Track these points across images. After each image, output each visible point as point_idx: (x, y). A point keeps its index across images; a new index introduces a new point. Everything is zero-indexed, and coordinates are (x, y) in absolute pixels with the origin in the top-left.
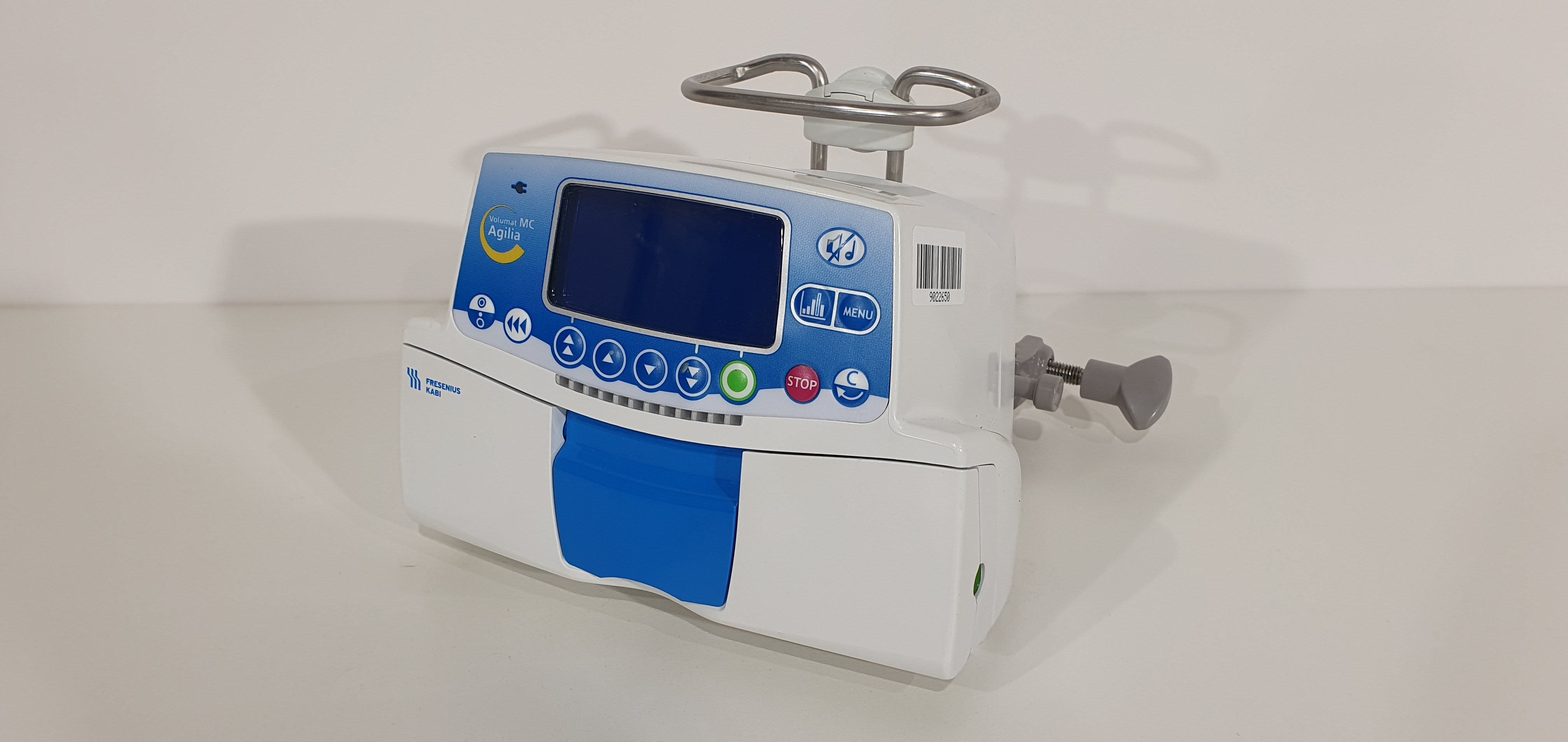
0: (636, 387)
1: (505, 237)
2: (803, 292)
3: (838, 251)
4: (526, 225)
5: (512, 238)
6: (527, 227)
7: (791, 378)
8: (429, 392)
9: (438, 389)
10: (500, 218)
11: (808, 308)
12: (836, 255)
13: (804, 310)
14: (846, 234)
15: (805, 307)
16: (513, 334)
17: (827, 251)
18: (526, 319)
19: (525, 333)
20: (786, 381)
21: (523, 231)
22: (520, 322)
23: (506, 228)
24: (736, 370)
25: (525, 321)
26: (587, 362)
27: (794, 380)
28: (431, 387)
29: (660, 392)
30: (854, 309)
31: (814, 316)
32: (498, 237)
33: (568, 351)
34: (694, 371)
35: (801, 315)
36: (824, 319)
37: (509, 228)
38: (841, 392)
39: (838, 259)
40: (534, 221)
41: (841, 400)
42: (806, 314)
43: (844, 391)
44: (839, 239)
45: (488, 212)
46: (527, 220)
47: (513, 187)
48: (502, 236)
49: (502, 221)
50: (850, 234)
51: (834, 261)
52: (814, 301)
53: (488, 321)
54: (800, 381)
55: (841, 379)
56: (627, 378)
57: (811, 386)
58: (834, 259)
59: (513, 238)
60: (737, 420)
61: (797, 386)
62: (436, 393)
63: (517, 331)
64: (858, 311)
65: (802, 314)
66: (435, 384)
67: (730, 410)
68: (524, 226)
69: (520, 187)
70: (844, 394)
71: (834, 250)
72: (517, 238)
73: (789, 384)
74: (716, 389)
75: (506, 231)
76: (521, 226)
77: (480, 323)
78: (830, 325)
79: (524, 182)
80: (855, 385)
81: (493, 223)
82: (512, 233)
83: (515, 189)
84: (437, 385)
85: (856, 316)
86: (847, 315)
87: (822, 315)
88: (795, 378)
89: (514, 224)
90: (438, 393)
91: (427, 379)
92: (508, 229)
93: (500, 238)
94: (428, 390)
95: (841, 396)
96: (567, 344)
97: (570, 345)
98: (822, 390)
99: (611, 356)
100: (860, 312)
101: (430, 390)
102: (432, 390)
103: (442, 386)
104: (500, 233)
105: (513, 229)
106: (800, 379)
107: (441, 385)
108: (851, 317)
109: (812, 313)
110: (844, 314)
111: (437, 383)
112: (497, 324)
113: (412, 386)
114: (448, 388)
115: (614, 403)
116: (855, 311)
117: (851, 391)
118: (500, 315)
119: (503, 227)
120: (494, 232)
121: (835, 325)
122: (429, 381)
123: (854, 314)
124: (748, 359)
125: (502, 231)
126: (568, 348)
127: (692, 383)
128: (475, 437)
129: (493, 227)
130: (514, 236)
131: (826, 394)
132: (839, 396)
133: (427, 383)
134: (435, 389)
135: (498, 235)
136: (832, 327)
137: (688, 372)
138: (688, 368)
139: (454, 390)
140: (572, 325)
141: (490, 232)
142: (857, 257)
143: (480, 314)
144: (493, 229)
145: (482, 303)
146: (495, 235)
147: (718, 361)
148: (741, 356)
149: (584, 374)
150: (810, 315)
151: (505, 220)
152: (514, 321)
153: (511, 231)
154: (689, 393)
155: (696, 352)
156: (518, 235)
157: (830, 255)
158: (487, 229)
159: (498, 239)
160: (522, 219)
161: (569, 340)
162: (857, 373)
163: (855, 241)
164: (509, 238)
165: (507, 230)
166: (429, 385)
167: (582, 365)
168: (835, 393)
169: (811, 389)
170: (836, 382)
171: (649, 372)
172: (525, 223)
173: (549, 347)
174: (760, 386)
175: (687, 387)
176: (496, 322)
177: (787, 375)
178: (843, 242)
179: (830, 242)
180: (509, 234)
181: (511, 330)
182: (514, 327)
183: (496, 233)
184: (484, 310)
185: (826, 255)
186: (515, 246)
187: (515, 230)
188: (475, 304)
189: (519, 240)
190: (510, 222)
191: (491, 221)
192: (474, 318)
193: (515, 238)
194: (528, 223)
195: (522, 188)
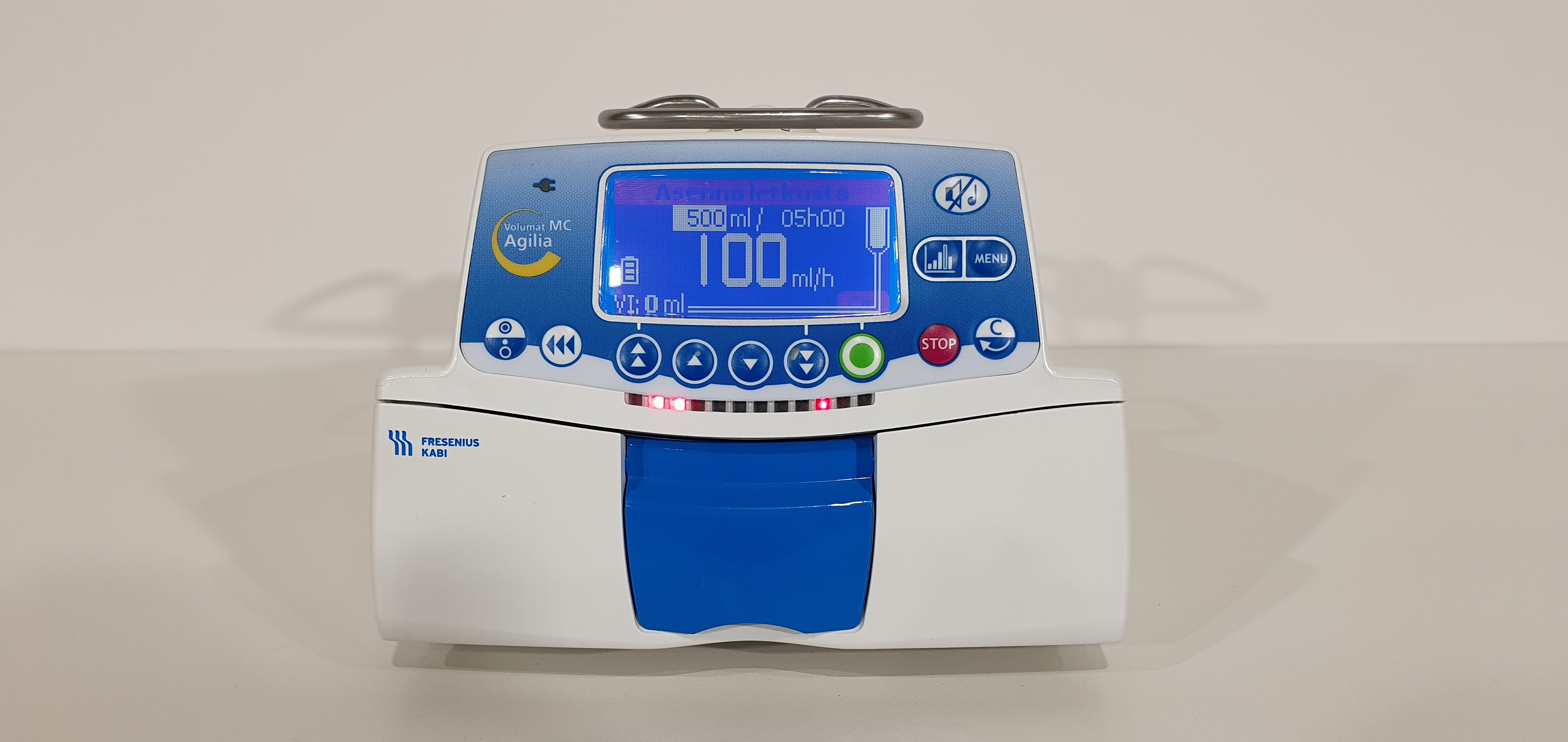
0: (735, 387)
1: (530, 245)
2: (926, 247)
3: (959, 198)
4: (559, 227)
5: (540, 245)
6: (560, 229)
7: (925, 341)
8: (427, 455)
9: (443, 448)
10: (520, 225)
11: (935, 262)
12: (957, 202)
13: (930, 266)
14: (966, 180)
15: (930, 261)
16: (558, 357)
17: (947, 200)
18: (573, 337)
19: (573, 352)
20: (920, 345)
21: (554, 235)
22: (566, 341)
23: (530, 235)
24: (859, 344)
25: (573, 339)
26: (666, 370)
27: (930, 343)
28: (430, 448)
29: (766, 387)
30: (986, 255)
31: (942, 270)
32: (519, 247)
33: (638, 363)
34: (807, 354)
35: (926, 272)
36: (954, 272)
37: (535, 235)
38: (985, 345)
39: (960, 206)
40: (570, 221)
41: (987, 354)
42: (932, 269)
43: (989, 343)
44: (959, 185)
45: (501, 220)
46: (560, 222)
47: (535, 185)
48: (525, 245)
49: (523, 228)
50: (969, 179)
51: (956, 209)
52: (940, 254)
53: (517, 347)
54: (937, 342)
55: (984, 330)
56: (722, 378)
57: (951, 344)
58: (956, 207)
59: (542, 245)
60: (865, 400)
61: (934, 348)
62: (438, 453)
63: (563, 353)
64: (991, 257)
65: (927, 270)
66: (437, 442)
67: (856, 390)
68: (556, 229)
69: (546, 185)
70: (990, 346)
71: (954, 198)
72: (547, 244)
73: (923, 348)
74: (836, 369)
75: (530, 239)
76: (551, 229)
77: (505, 352)
78: (961, 276)
79: (551, 178)
80: (1000, 334)
81: (510, 232)
82: (540, 239)
83: (539, 188)
84: (441, 443)
85: (990, 262)
86: (980, 262)
87: (950, 267)
88: (930, 339)
89: (541, 229)
90: (442, 453)
91: (423, 439)
92: (533, 235)
93: (522, 248)
94: (424, 452)
95: (987, 349)
96: (635, 355)
97: (640, 355)
98: (963, 347)
99: (698, 357)
100: (994, 256)
101: (429, 452)
102: (433, 450)
103: (449, 442)
104: (522, 242)
105: (540, 235)
106: (937, 339)
107: (447, 441)
108: (985, 264)
109: (940, 267)
110: (976, 262)
111: (441, 441)
112: (530, 351)
113: (397, 453)
114: (459, 442)
115: (707, 411)
116: (988, 256)
117: (996, 342)
118: (533, 338)
119: (525, 234)
120: (513, 243)
121: (968, 276)
122: (427, 440)
123: (988, 260)
124: (871, 330)
125: (525, 240)
126: (638, 359)
127: (807, 368)
128: (504, 496)
129: (510, 236)
130: (542, 243)
131: (969, 351)
132: (984, 349)
133: (423, 444)
134: (436, 448)
135: (519, 245)
136: (964, 278)
137: (800, 357)
138: (800, 354)
139: (469, 443)
140: (639, 332)
141: (507, 242)
142: (980, 201)
143: (505, 342)
144: (510, 239)
145: (505, 328)
146: (515, 245)
147: (834, 338)
148: (862, 328)
149: (663, 386)
150: (937, 269)
151: (528, 226)
152: (556, 341)
153: (538, 237)
154: (807, 379)
155: (806, 333)
156: (549, 240)
157: (951, 203)
158: (501, 241)
159: (520, 249)
160: (552, 222)
161: (638, 349)
162: (1000, 321)
163: (975, 186)
164: (535, 245)
165: (532, 237)
166: (426, 445)
167: (659, 376)
168: (979, 348)
169: (950, 348)
170: (978, 335)
171: (751, 367)
172: (555, 225)
173: (611, 363)
174: (889, 356)
175: (800, 374)
176: (528, 347)
177: (920, 339)
178: (963, 188)
179: (948, 190)
180: (536, 241)
181: (553, 353)
182: (556, 348)
183: (516, 243)
184: (509, 335)
185: (947, 205)
186: (546, 254)
187: (544, 235)
188: (493, 332)
189: (551, 246)
190: (535, 227)
191: (507, 229)
192: (495, 349)
193: (544, 244)
194: (562, 225)
195: (549, 185)
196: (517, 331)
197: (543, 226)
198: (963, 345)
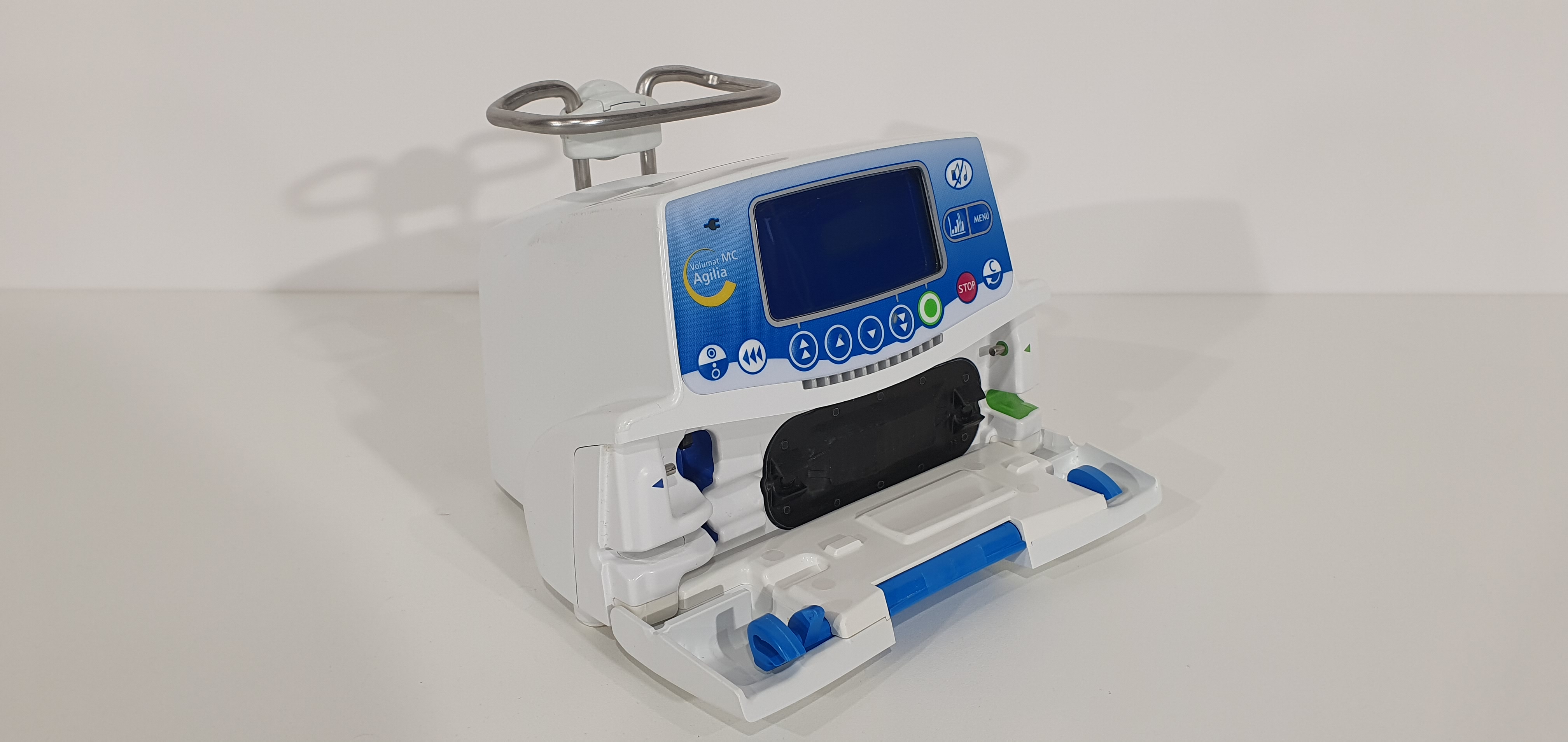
0: (866, 355)
1: (712, 279)
2: (948, 217)
3: (959, 177)
4: (729, 258)
5: (719, 277)
6: (730, 260)
7: (961, 287)
10: (701, 263)
11: (955, 227)
12: (958, 181)
13: (953, 230)
14: (960, 163)
15: (953, 228)
16: (754, 366)
17: (953, 180)
18: (759, 347)
19: (762, 359)
20: (958, 291)
21: (727, 265)
22: (756, 352)
23: (710, 270)
24: (928, 300)
25: (759, 349)
26: (823, 356)
27: (963, 287)
29: (883, 349)
30: (980, 215)
31: (960, 232)
32: (705, 282)
33: (806, 355)
34: (902, 316)
35: (951, 236)
36: (965, 232)
37: (713, 269)
38: (989, 280)
39: (960, 183)
40: (736, 251)
41: (991, 286)
42: (955, 233)
43: (991, 279)
44: (957, 167)
45: (687, 262)
46: (728, 254)
47: (705, 226)
48: (708, 279)
49: (704, 265)
50: (961, 161)
51: (958, 185)
52: (957, 221)
53: (723, 366)
54: (966, 286)
55: (987, 271)
56: (857, 351)
58: (958, 183)
60: (937, 340)
61: (966, 291)
63: (756, 361)
64: (982, 216)
67: (931, 333)
68: (727, 260)
69: (712, 224)
70: (992, 281)
71: (957, 177)
72: (724, 275)
73: (960, 292)
74: (920, 323)
75: (711, 273)
76: (724, 261)
77: (716, 374)
78: (969, 235)
80: (995, 271)
81: (696, 271)
82: (718, 271)
83: (708, 228)
85: (982, 221)
86: (976, 221)
87: (963, 230)
88: (963, 285)
89: (717, 263)
92: (712, 270)
93: (707, 282)
95: (990, 284)
96: (803, 349)
97: (806, 348)
98: (979, 285)
99: (841, 339)
104: (706, 278)
105: (717, 268)
108: (978, 222)
109: (958, 231)
110: (974, 222)
112: (733, 366)
115: (851, 379)
116: (980, 217)
117: (993, 277)
118: (732, 356)
119: (707, 270)
120: (700, 279)
121: (972, 233)
123: (980, 219)
124: (932, 287)
125: (707, 275)
126: (805, 352)
127: (904, 327)
129: (696, 274)
130: (720, 274)
131: (982, 286)
132: (989, 284)
135: (704, 280)
136: (971, 236)
137: (898, 320)
138: (898, 318)
140: (801, 330)
141: (696, 280)
142: (969, 177)
143: (714, 365)
144: (697, 277)
145: (712, 354)
146: (701, 282)
147: (913, 300)
148: (926, 287)
149: (824, 368)
150: (957, 233)
151: (707, 263)
152: (749, 354)
153: (716, 270)
154: (905, 335)
155: (898, 301)
156: (724, 271)
157: (955, 181)
158: (691, 281)
159: (706, 284)
160: (723, 255)
161: (804, 344)
162: (992, 261)
163: (965, 166)
164: (716, 278)
165: (712, 271)
167: (820, 361)
168: (986, 283)
170: (985, 275)
171: (872, 336)
172: (726, 257)
173: (787, 360)
174: (944, 304)
175: (901, 332)
176: (730, 364)
177: (957, 287)
178: (960, 168)
179: (953, 172)
180: (715, 274)
181: (749, 364)
182: (751, 360)
183: (702, 279)
184: (717, 359)
185: (953, 183)
186: (725, 283)
187: (719, 267)
188: (703, 359)
189: (726, 276)
190: (712, 262)
191: (693, 269)
192: (707, 372)
193: (722, 276)
194: (731, 256)
195: (715, 224)
196: (721, 354)
197: (717, 260)
198: (979, 284)
